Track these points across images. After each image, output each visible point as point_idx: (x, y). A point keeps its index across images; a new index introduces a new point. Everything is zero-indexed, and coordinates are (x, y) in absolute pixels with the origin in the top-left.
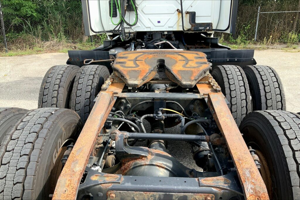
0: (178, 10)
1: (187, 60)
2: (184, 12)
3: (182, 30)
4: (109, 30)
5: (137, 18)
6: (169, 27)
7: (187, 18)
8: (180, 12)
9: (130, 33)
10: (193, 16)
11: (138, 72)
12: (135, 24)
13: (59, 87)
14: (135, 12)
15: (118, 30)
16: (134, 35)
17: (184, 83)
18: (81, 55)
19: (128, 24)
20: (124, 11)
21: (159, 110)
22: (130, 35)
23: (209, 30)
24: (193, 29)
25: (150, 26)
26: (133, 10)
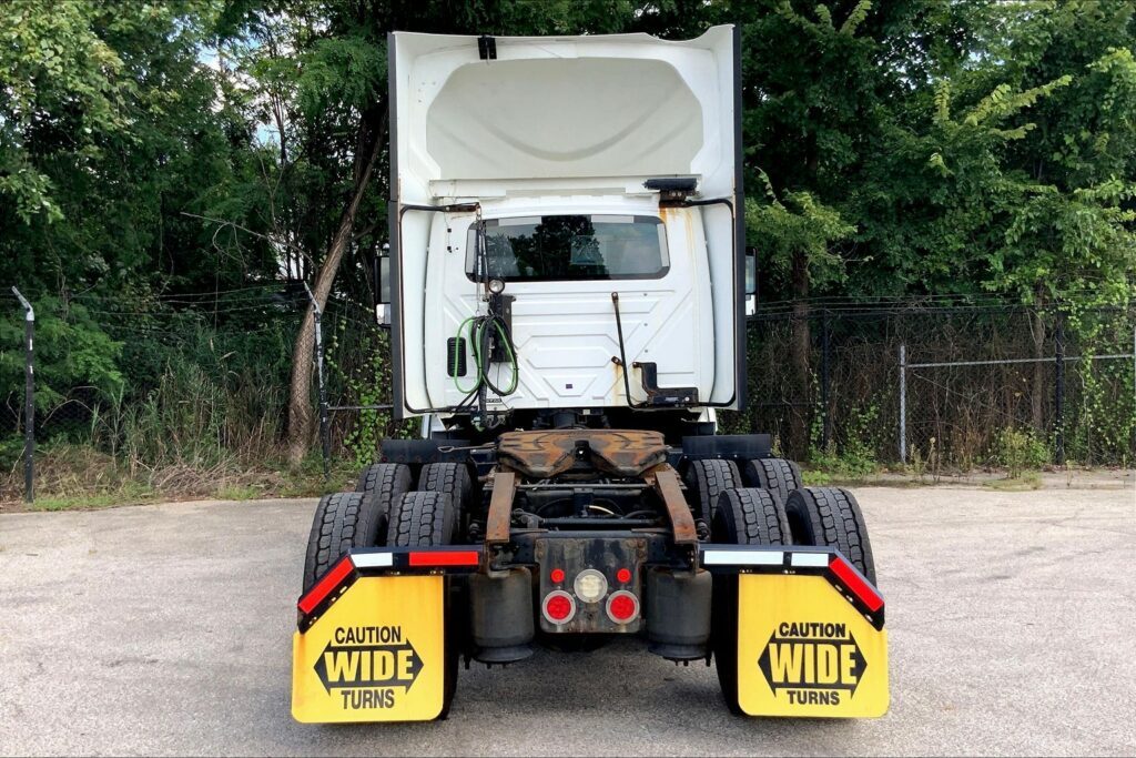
0: (614, 359)
1: (628, 442)
2: (629, 363)
3: (627, 404)
4: (443, 406)
5: (516, 378)
6: (595, 398)
7: (636, 378)
8: (620, 363)
9: (496, 413)
10: (650, 371)
11: (546, 456)
12: (510, 393)
13: (391, 497)
14: (511, 365)
15: (470, 406)
16: (506, 418)
17: (622, 468)
18: (410, 449)
19: (495, 390)
20: (487, 363)
21: (582, 509)
22: (496, 418)
23: (691, 404)
24: (652, 402)
25: (547, 396)
26: (508, 360)
